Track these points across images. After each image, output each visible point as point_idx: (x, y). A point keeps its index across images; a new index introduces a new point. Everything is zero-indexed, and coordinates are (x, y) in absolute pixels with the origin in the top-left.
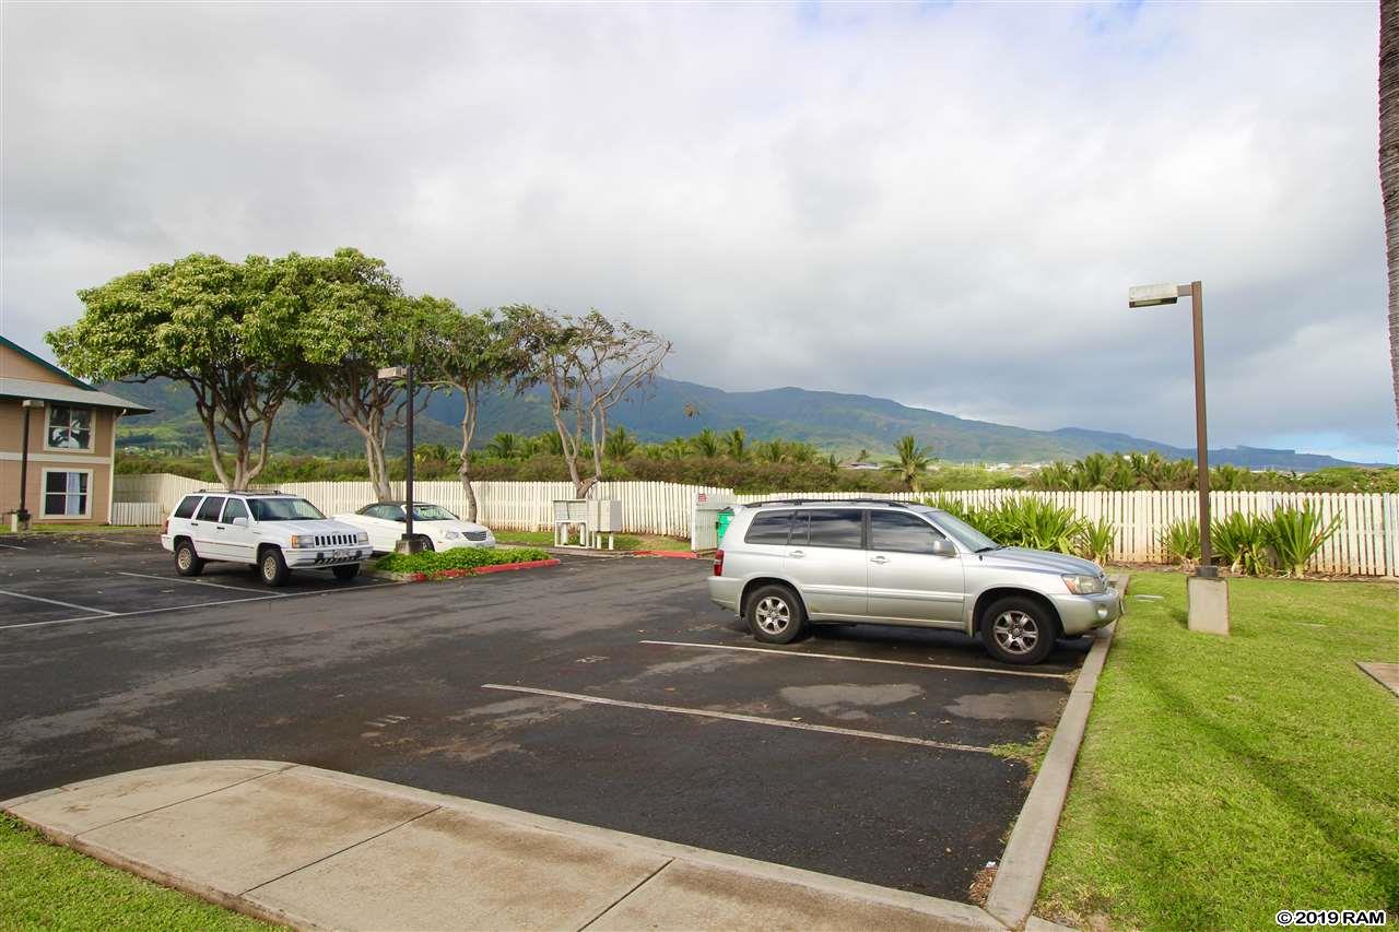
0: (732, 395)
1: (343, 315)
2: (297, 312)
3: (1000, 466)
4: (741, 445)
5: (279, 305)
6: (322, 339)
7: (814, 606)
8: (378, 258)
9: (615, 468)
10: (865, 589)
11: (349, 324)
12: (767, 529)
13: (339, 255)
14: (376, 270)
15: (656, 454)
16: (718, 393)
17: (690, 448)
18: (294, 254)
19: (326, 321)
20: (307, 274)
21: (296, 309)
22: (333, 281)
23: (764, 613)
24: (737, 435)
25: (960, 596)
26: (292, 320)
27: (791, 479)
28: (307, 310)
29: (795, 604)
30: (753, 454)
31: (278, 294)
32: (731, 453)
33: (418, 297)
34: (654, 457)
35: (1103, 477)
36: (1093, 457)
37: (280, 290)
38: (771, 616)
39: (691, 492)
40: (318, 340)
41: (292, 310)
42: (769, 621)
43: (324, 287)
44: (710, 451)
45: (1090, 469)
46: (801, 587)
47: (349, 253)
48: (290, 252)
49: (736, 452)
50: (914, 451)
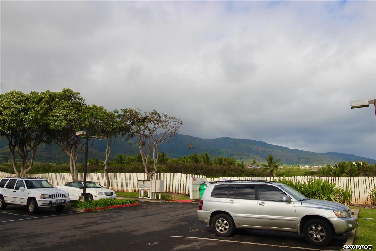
0: (204, 140)
1: (64, 112)
2: (48, 111)
3: (306, 166)
4: (208, 159)
5: (41, 109)
6: (56, 121)
7: (238, 222)
8: (78, 92)
9: (161, 167)
10: (258, 215)
11: (66, 116)
12: (219, 192)
13: (64, 91)
14: (77, 96)
15: (177, 162)
16: (199, 139)
17: (189, 160)
18: (48, 91)
19: (58, 114)
20: (52, 98)
21: (47, 110)
22: (61, 100)
23: (219, 225)
24: (206, 155)
25: (294, 218)
26: (46, 114)
27: (227, 172)
28: (51, 110)
29: (231, 221)
30: (213, 162)
31: (41, 105)
32: (204, 162)
33: (91, 105)
34: (176, 163)
35: (346, 171)
36: (341, 162)
37: (42, 103)
38: (222, 226)
39: (190, 177)
40: (55, 121)
41: (46, 110)
42: (221, 228)
43: (58, 102)
44: (197, 161)
45: (340, 168)
46: (233, 214)
47: (68, 90)
48: (47, 90)
49: (207, 161)
50: (273, 161)
